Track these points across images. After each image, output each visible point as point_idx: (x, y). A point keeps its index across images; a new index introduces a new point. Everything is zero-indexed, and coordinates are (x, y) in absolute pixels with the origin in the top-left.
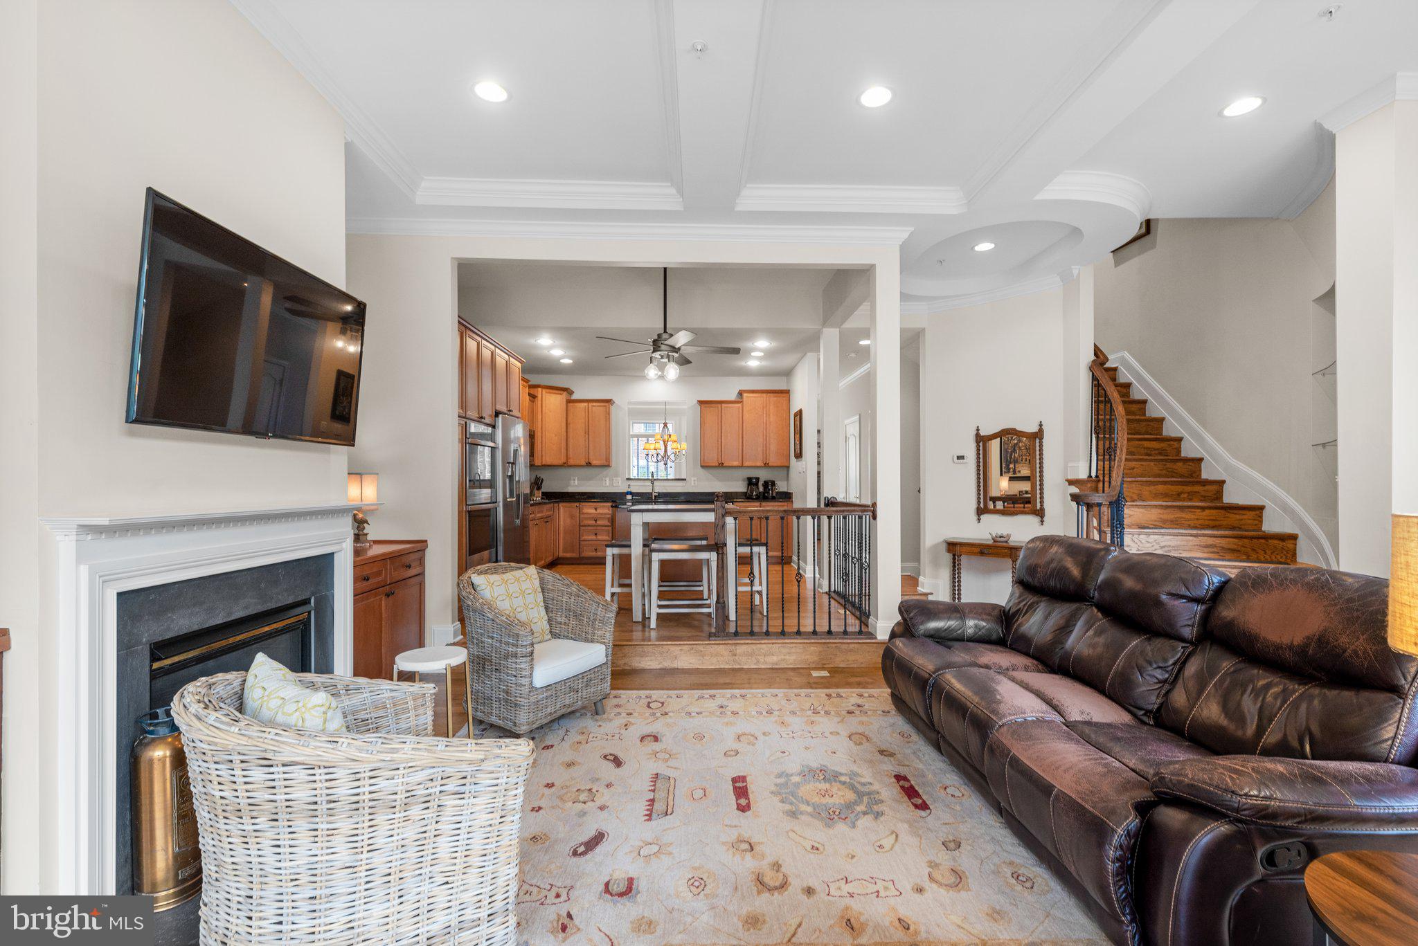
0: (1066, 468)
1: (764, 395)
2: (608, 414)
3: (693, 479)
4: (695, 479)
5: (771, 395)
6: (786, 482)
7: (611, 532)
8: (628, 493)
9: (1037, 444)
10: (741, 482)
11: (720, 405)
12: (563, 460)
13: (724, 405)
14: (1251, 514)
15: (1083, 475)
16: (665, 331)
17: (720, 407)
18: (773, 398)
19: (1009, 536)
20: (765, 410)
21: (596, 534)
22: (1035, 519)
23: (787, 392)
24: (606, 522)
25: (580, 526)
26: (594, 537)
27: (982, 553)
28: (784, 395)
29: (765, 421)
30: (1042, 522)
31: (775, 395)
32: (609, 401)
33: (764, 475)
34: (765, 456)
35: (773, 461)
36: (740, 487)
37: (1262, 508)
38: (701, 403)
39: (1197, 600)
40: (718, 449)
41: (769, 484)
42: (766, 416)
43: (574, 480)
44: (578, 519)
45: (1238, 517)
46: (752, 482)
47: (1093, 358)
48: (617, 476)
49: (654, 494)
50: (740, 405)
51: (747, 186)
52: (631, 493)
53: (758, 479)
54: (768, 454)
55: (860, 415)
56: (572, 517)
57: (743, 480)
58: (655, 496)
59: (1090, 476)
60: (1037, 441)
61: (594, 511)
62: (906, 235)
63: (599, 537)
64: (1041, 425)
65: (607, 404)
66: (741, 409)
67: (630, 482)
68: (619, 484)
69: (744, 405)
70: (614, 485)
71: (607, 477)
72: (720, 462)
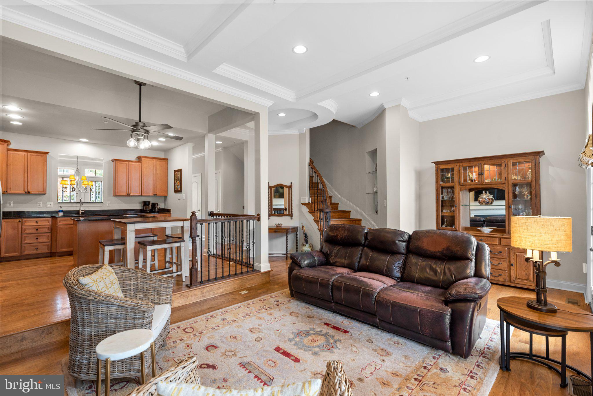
0: (300, 199)
1: (154, 160)
2: (45, 161)
3: (107, 202)
4: (109, 202)
5: (158, 160)
6: (163, 204)
7: (50, 236)
8: (59, 211)
9: (290, 190)
10: (138, 204)
11: (128, 163)
13: (130, 163)
14: (348, 213)
15: (307, 202)
16: (140, 121)
17: (128, 164)
18: (158, 162)
19: (282, 225)
20: (154, 167)
21: (37, 239)
22: (288, 218)
23: (167, 159)
24: (46, 230)
25: (22, 234)
26: (35, 241)
27: (275, 231)
28: (165, 161)
29: (154, 173)
30: (292, 218)
31: (160, 160)
32: (47, 153)
33: (152, 200)
34: (154, 191)
35: (158, 193)
36: (138, 206)
37: (350, 212)
38: (115, 160)
39: (403, 241)
40: (126, 186)
41: (154, 205)
42: (155, 171)
44: (20, 230)
45: (346, 214)
46: (145, 204)
47: (309, 161)
48: (49, 200)
49: (81, 212)
50: (140, 164)
51: (224, 63)
52: (62, 211)
53: (149, 202)
54: (156, 190)
55: (201, 173)
56: (14, 228)
57: (140, 203)
58: (82, 213)
59: (309, 202)
60: (290, 189)
61: (36, 224)
62: (271, 104)
63: (40, 240)
64: (291, 183)
65: (44, 155)
66: (141, 165)
67: (60, 205)
68: (52, 206)
69: (143, 164)
70: (47, 206)
71: (40, 201)
72: (128, 193)
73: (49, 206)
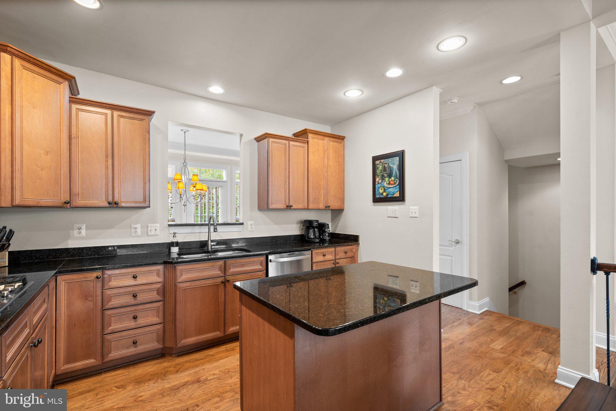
1: (325, 139)
3: (250, 223)
4: (252, 222)
5: (332, 139)
7: (161, 309)
8: (172, 244)
10: (297, 225)
11: (287, 143)
12: (65, 197)
13: (291, 143)
18: (332, 143)
20: (326, 153)
21: (135, 318)
24: (154, 296)
25: (103, 310)
26: (132, 324)
28: (341, 140)
29: (325, 164)
31: (334, 139)
32: (150, 114)
33: (320, 218)
34: (326, 199)
35: (332, 203)
36: (294, 230)
41: (321, 227)
42: (327, 160)
43: (80, 229)
44: (99, 298)
46: (308, 225)
48: (154, 222)
49: (210, 244)
50: (304, 144)
52: (177, 244)
53: (316, 222)
56: (86, 296)
61: (132, 282)
63: (141, 321)
65: (146, 117)
66: (306, 147)
67: (172, 230)
68: (158, 232)
69: (309, 145)
70: (149, 233)
71: (137, 223)
72: (288, 204)
73: (153, 233)
